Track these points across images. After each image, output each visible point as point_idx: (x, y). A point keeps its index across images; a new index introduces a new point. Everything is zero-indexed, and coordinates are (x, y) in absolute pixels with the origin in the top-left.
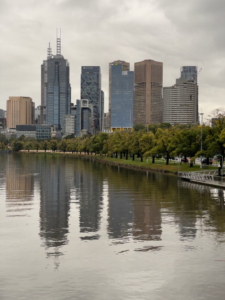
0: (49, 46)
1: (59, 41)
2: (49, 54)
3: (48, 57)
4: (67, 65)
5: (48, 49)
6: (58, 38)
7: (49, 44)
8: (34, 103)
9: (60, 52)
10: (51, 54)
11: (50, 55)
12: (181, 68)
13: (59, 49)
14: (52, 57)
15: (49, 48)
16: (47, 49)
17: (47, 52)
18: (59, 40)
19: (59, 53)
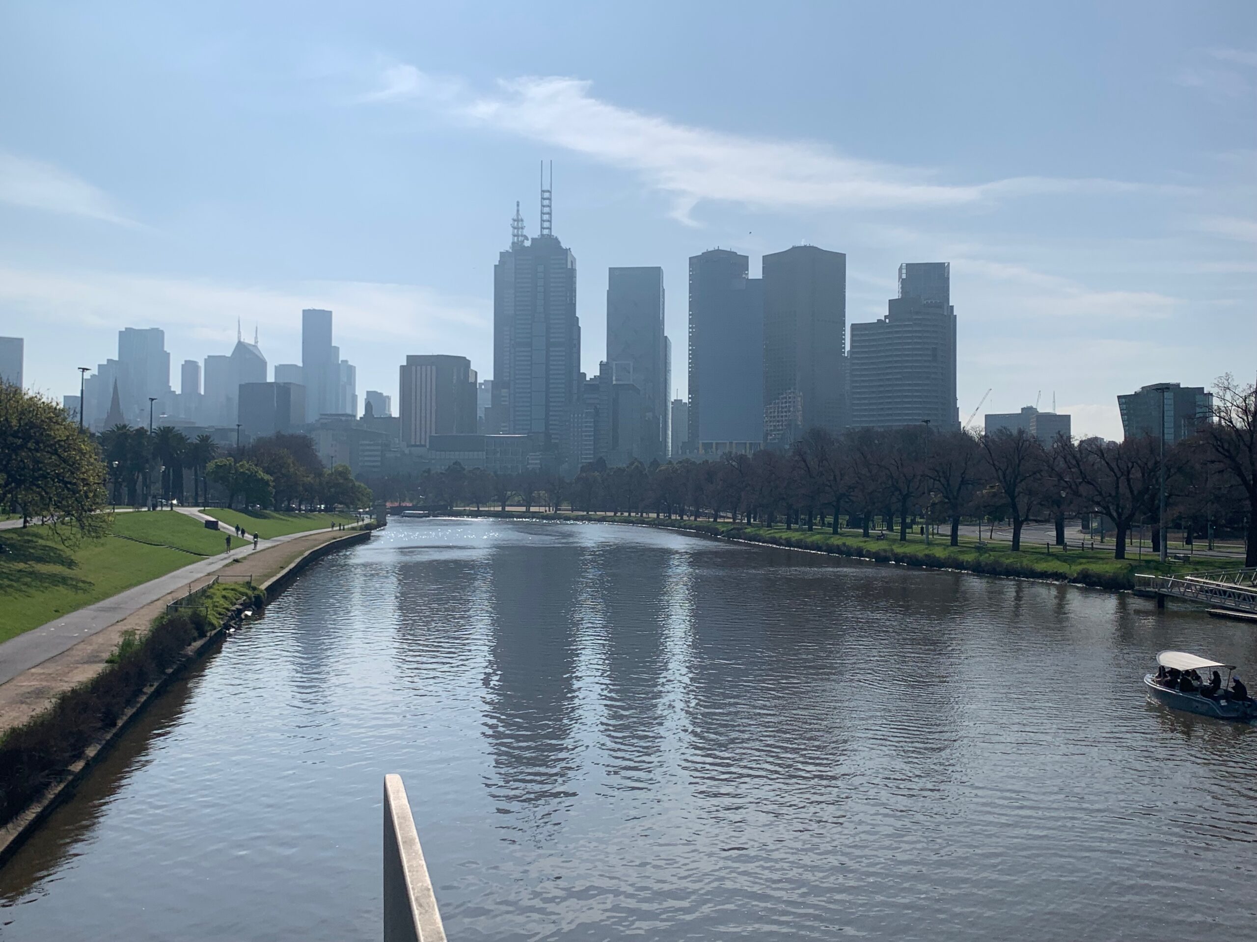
0: (518, 211)
1: (546, 197)
2: (518, 236)
3: (513, 243)
4: (569, 266)
5: (514, 220)
6: (544, 189)
7: (518, 205)
8: (476, 373)
9: (550, 229)
10: (522, 236)
11: (520, 239)
12: (900, 269)
13: (548, 221)
14: (528, 243)
15: (515, 218)
16: (511, 222)
17: (512, 229)
18: (546, 195)
19: (546, 232)
